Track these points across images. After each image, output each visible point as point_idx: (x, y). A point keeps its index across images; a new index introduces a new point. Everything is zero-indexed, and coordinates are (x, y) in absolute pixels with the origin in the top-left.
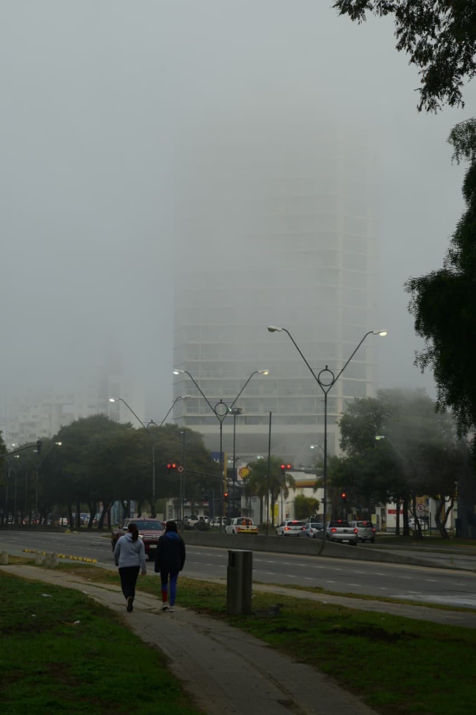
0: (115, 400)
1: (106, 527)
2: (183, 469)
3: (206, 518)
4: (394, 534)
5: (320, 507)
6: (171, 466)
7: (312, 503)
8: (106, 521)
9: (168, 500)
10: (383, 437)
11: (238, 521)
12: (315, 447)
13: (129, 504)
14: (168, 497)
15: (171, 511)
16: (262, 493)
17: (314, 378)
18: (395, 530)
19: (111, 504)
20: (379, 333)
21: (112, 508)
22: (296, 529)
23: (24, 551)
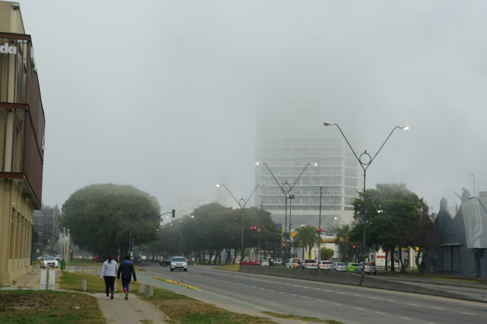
0: (220, 186)
1: (218, 263)
2: (260, 230)
3: (272, 259)
4: (384, 270)
5: (334, 254)
6: (254, 228)
7: (330, 252)
8: (218, 260)
9: (251, 249)
10: (382, 211)
11: (293, 260)
12: (337, 219)
13: (230, 251)
14: (251, 247)
15: (253, 255)
16: (304, 246)
17: (357, 159)
18: (384, 268)
19: (220, 251)
20: (403, 128)
21: (222, 252)
22: (327, 266)
23: (154, 278)
